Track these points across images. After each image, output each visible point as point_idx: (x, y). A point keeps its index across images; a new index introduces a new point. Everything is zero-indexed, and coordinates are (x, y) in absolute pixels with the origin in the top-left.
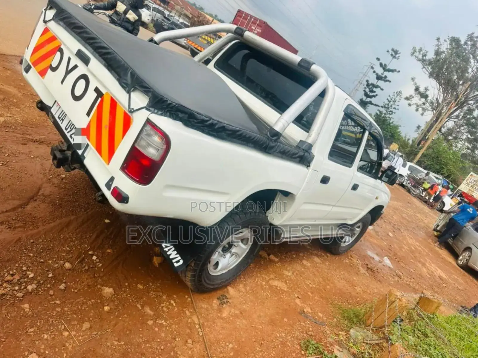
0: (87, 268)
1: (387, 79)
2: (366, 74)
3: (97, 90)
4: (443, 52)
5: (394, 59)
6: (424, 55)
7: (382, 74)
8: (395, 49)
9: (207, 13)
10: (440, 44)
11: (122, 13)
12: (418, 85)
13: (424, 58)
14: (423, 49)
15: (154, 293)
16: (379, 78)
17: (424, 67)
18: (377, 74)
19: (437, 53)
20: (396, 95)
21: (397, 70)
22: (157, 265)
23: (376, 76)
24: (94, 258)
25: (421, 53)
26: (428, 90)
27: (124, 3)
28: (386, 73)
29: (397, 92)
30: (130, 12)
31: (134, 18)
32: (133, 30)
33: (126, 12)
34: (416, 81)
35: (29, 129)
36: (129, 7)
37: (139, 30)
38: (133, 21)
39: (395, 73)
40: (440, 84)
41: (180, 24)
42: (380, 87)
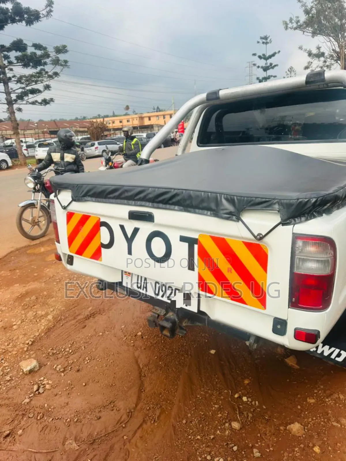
0: (250, 415)
1: (273, 66)
2: (251, 74)
3: (183, 239)
4: (312, 7)
5: (268, 45)
6: (298, 22)
7: (266, 64)
8: (263, 36)
9: (91, 119)
10: (304, 3)
11: (60, 161)
12: (308, 49)
13: (299, 24)
14: (292, 17)
15: (329, 399)
16: (265, 69)
17: (304, 32)
18: (262, 67)
19: (307, 12)
20: (289, 73)
21: (277, 51)
22: (297, 367)
23: (262, 70)
24: (245, 399)
25: (293, 21)
26: (320, 48)
27: (57, 151)
28: (269, 61)
29: (289, 70)
30: (66, 155)
31: (72, 158)
32: (78, 167)
33: (62, 158)
34: (304, 48)
35: (75, 310)
36: (62, 152)
37: (82, 165)
38: (73, 161)
39: (277, 55)
40: (328, 35)
41: (81, 141)
42: (272, 76)
